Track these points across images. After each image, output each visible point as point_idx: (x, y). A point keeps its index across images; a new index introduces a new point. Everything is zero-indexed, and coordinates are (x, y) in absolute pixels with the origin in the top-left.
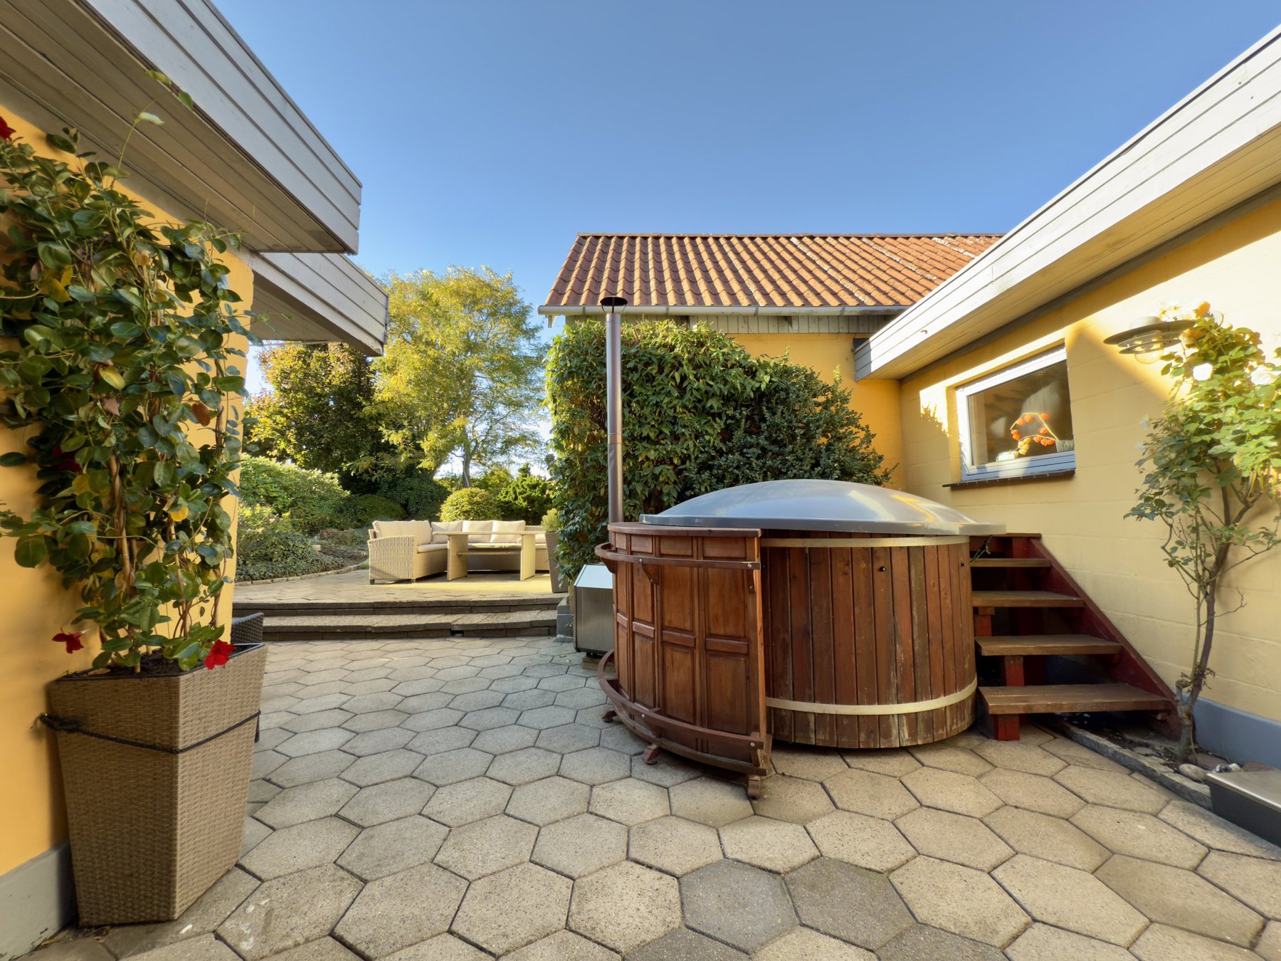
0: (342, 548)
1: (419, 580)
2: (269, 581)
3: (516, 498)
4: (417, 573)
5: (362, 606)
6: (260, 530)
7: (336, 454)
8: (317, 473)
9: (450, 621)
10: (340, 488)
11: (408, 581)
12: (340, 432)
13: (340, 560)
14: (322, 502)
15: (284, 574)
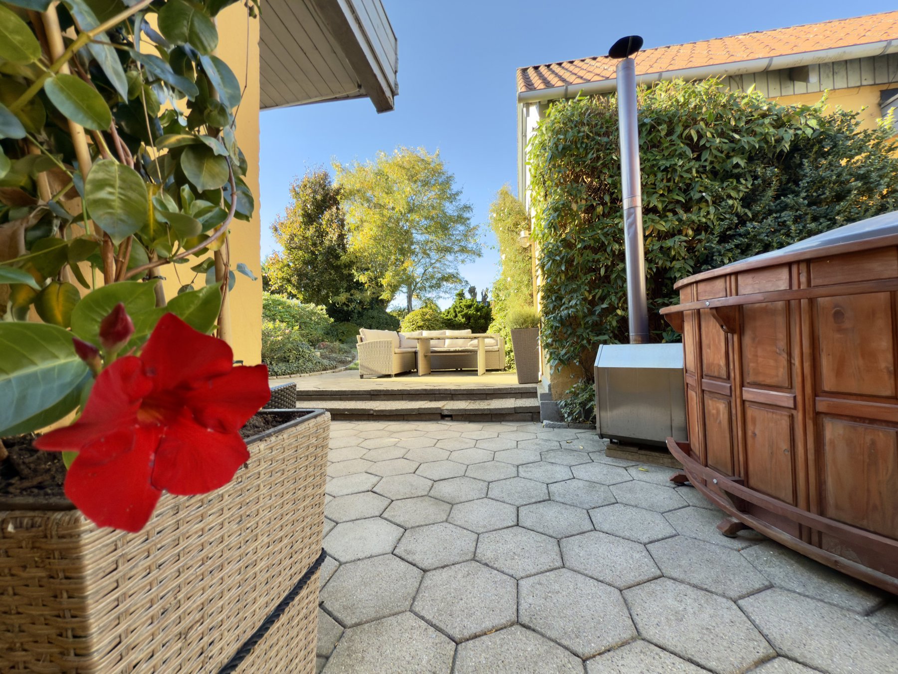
0: (334, 355)
1: (397, 375)
2: (288, 376)
3: (456, 316)
4: (395, 370)
5: (361, 393)
6: (280, 338)
7: (324, 292)
8: (312, 305)
9: (439, 406)
10: (327, 316)
11: (389, 376)
12: (326, 277)
13: (334, 363)
14: (317, 326)
15: (298, 372)
